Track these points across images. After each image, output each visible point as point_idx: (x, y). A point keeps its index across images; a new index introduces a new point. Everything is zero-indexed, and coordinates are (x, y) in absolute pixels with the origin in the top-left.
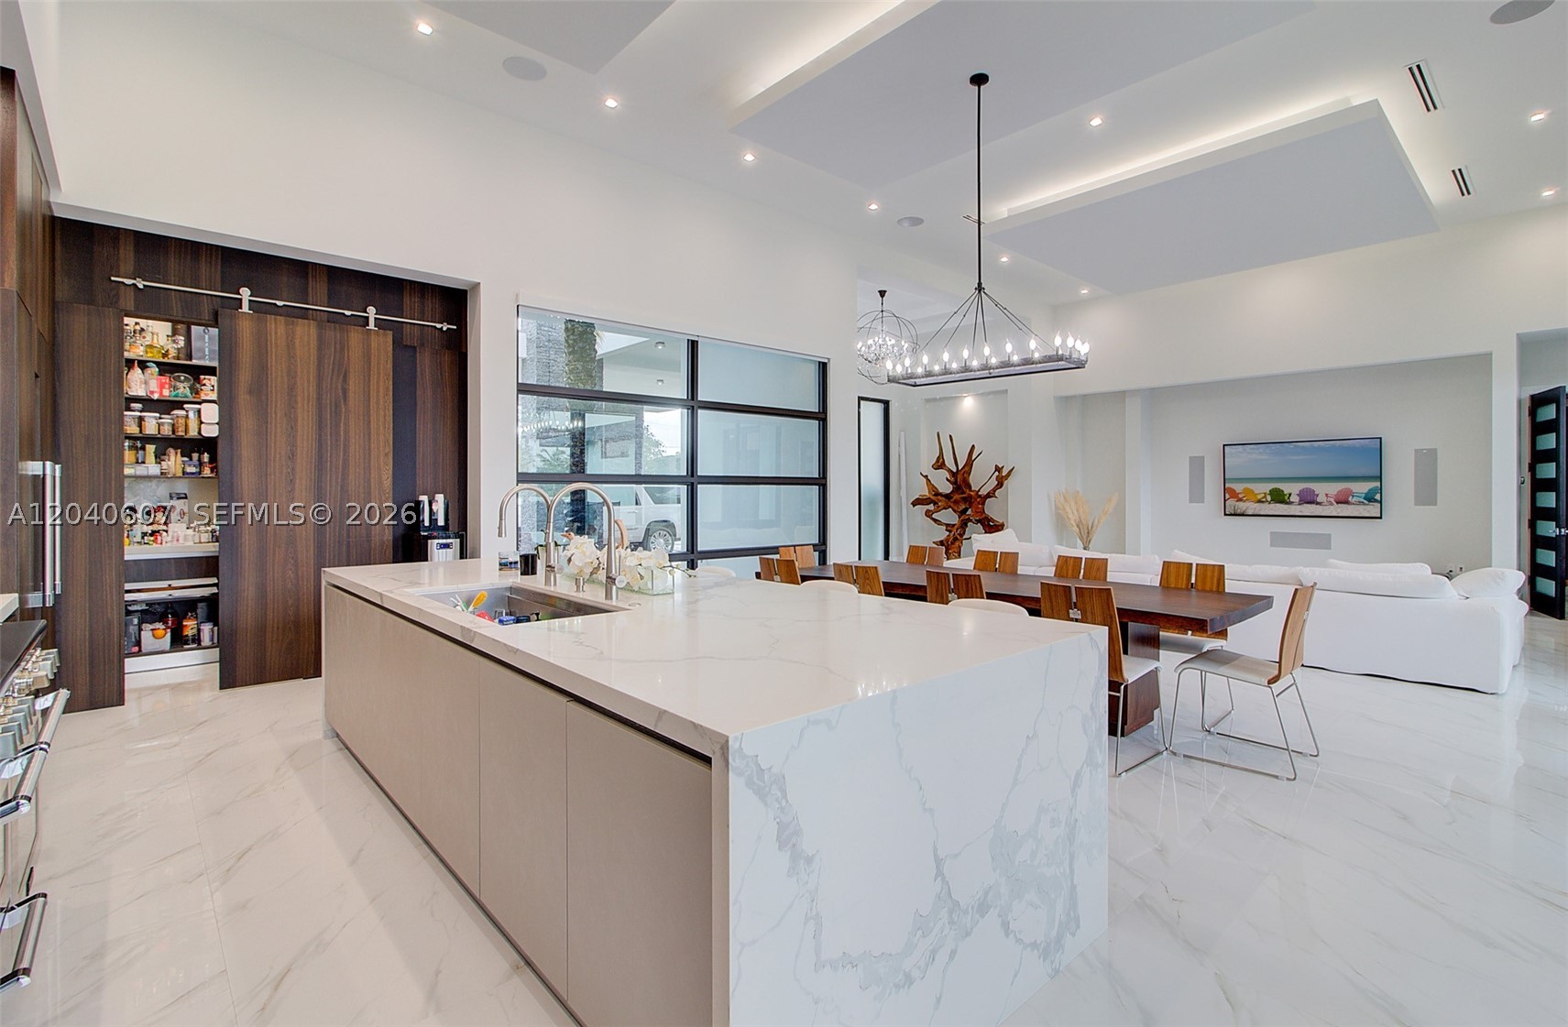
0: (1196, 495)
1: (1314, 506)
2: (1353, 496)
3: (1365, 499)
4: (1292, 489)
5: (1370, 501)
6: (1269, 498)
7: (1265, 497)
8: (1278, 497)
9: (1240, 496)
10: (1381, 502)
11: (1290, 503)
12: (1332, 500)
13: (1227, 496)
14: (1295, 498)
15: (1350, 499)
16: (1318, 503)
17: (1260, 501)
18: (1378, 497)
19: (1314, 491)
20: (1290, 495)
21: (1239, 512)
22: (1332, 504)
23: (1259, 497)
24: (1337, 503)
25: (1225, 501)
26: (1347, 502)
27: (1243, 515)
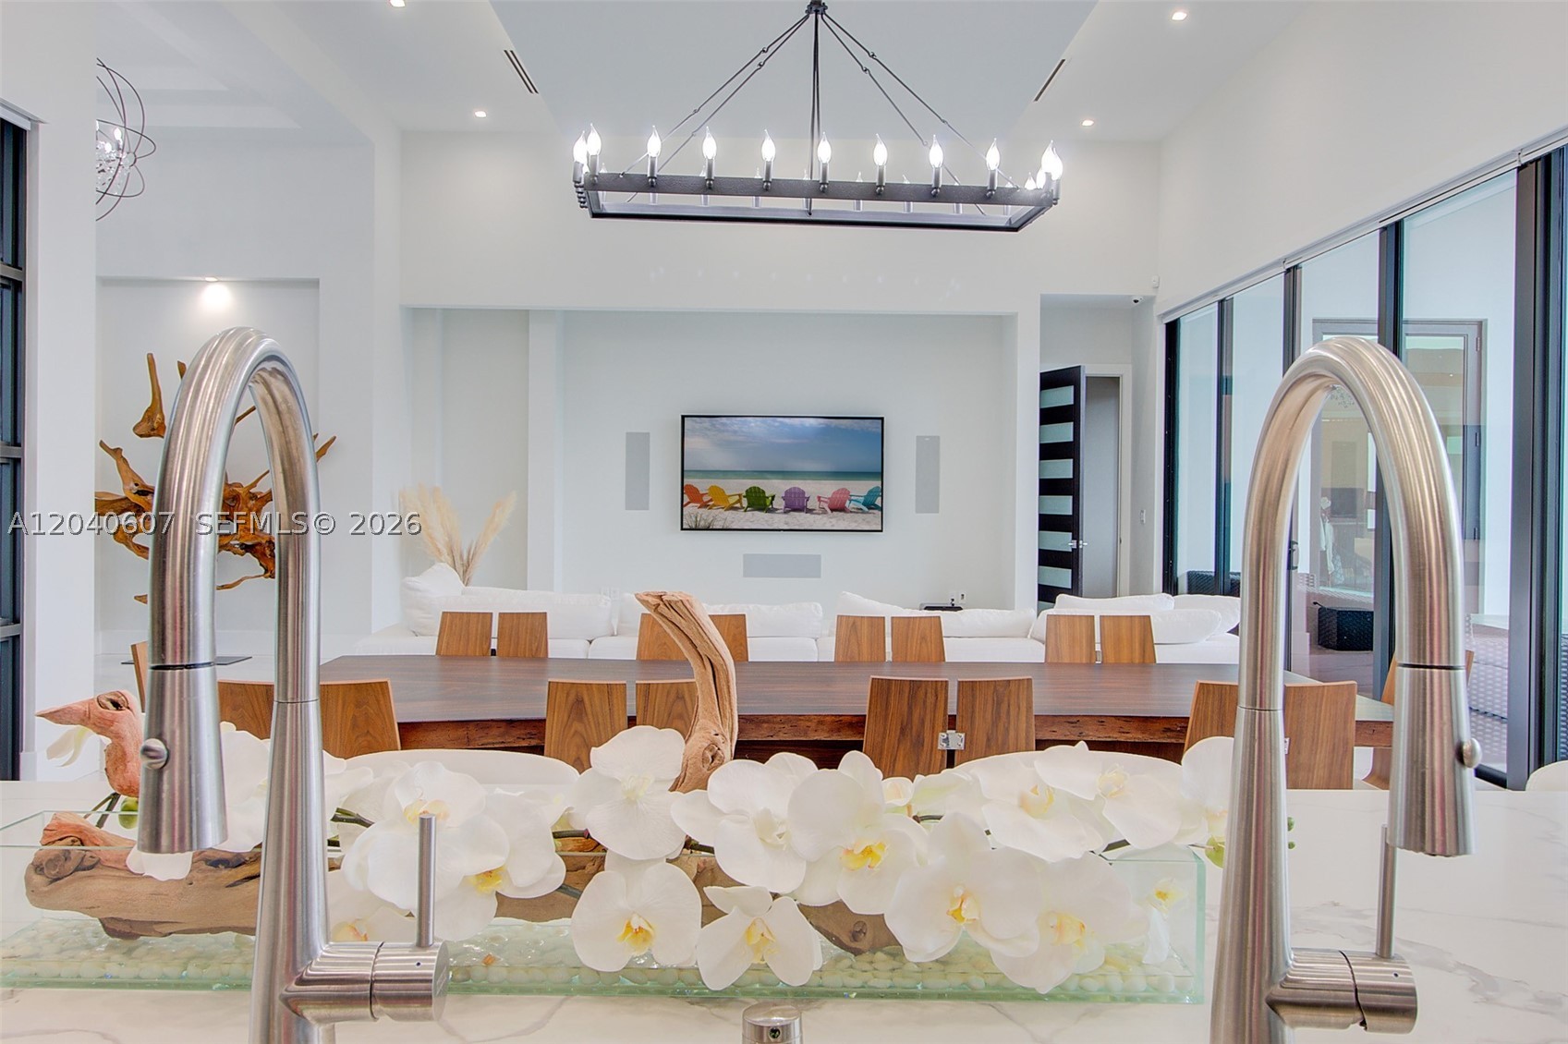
0: (637, 497)
1: (803, 514)
2: (851, 501)
3: (864, 504)
4: (776, 488)
5: (870, 508)
6: (745, 503)
7: (739, 501)
8: (758, 501)
9: (706, 499)
10: (881, 509)
11: (773, 510)
12: (826, 506)
13: (686, 499)
14: (779, 503)
15: (847, 505)
16: (810, 511)
17: (732, 508)
18: (878, 502)
19: (804, 493)
20: (773, 497)
21: (702, 524)
22: (825, 512)
23: (732, 500)
24: (832, 510)
25: (682, 506)
26: (842, 509)
27: (708, 529)
